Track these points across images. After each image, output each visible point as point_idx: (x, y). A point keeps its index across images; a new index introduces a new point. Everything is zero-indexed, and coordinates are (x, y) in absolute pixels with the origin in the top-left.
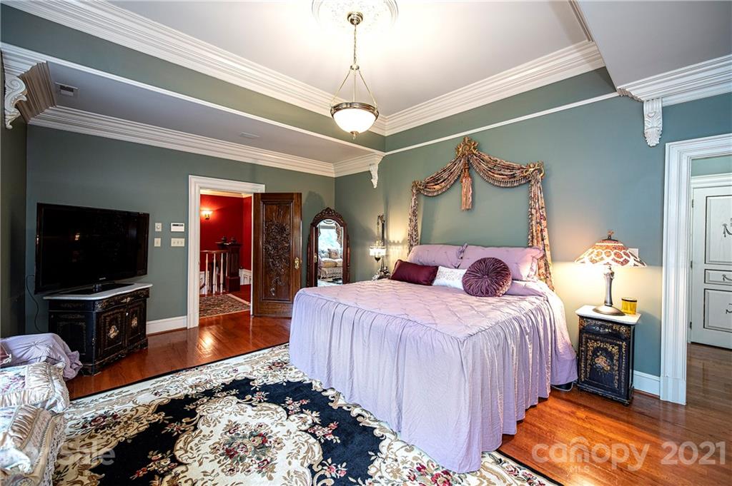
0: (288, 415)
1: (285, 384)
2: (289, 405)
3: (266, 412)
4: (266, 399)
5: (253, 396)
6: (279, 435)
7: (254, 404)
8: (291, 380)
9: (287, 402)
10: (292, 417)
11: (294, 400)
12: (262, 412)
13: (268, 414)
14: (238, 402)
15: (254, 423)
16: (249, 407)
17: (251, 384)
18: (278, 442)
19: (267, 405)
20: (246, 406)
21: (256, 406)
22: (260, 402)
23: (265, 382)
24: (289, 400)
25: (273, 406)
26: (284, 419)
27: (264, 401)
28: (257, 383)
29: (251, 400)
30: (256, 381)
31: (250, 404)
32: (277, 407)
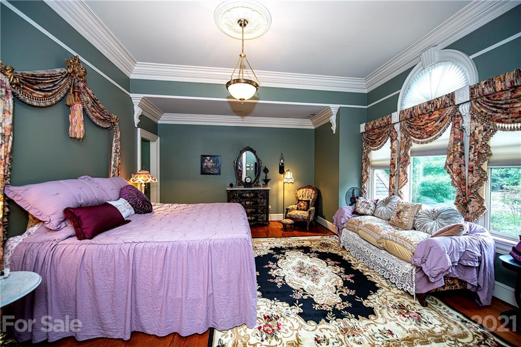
0: (284, 277)
1: (275, 299)
2: (281, 282)
3: (295, 282)
4: (294, 291)
5: (302, 297)
6: (292, 270)
7: (302, 291)
8: (269, 301)
9: (281, 284)
10: (283, 275)
11: (277, 284)
12: (298, 283)
13: (295, 281)
14: (313, 295)
15: (303, 279)
16: (305, 289)
17: (302, 311)
18: (294, 268)
19: (294, 287)
20: (307, 291)
21: (301, 288)
22: (298, 291)
23: (289, 308)
24: (279, 285)
25: (290, 285)
26: (287, 276)
27: (295, 290)
28: (297, 309)
29: (304, 295)
30: (298, 312)
31: (304, 291)
32: (288, 284)
